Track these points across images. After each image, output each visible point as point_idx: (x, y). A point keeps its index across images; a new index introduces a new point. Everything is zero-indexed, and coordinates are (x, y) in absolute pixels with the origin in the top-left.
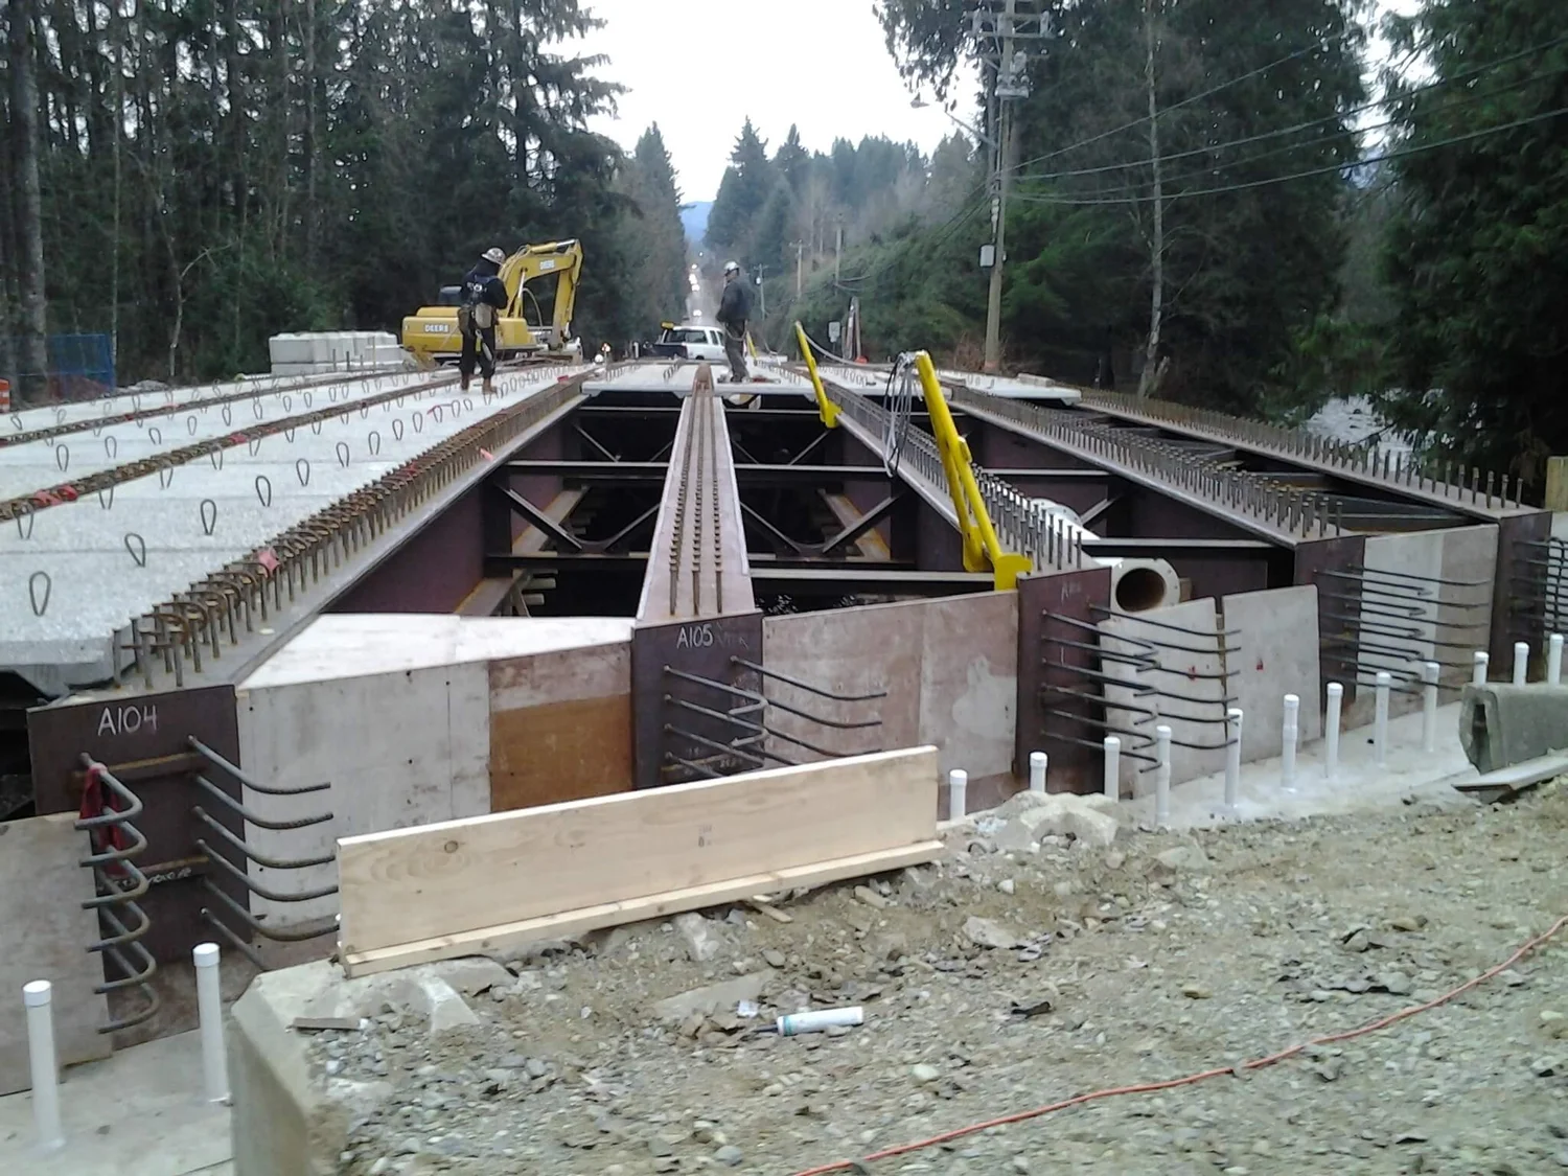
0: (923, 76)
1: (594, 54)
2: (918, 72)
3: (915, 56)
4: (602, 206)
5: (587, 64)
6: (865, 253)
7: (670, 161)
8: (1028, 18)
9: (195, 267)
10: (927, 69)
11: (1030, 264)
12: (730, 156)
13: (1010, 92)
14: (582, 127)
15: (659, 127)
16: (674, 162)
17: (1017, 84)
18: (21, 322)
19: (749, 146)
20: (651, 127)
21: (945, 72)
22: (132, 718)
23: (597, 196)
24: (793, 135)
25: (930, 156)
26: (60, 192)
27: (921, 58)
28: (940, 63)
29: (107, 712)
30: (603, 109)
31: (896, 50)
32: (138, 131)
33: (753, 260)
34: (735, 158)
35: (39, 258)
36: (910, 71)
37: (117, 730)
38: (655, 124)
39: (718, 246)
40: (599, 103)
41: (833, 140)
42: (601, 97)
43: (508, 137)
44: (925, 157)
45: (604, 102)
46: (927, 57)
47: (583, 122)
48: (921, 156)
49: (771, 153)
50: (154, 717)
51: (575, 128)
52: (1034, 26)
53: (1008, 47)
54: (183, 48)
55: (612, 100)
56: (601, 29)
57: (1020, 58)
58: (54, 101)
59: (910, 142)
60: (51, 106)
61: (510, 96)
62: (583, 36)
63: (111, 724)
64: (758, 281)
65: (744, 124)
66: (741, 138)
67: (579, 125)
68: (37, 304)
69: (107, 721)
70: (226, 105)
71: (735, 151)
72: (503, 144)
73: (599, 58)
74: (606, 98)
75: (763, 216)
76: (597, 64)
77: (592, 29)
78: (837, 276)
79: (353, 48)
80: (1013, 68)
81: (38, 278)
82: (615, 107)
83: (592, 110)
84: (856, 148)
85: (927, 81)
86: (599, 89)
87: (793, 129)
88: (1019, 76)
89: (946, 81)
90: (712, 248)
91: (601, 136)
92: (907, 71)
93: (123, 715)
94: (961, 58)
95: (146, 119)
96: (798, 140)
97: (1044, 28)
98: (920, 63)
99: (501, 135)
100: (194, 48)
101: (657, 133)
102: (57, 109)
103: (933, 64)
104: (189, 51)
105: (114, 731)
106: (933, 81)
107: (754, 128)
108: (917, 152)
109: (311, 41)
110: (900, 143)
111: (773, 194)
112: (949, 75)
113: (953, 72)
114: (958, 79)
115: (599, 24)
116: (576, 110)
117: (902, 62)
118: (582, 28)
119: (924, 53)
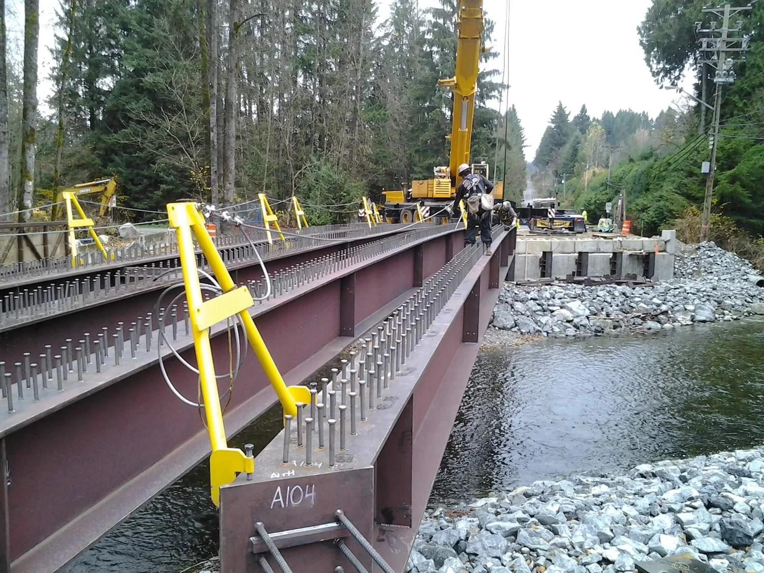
0: (666, 76)
1: (492, 69)
2: (662, 74)
3: (661, 66)
4: (491, 144)
5: (487, 75)
6: (625, 168)
7: (520, 123)
8: (735, 40)
9: (300, 173)
10: (667, 72)
11: (729, 172)
12: (550, 121)
13: (723, 80)
14: (484, 106)
15: (515, 107)
16: (522, 124)
17: (728, 75)
18: (223, 198)
19: (560, 116)
20: (511, 107)
21: (677, 73)
22: (297, 494)
23: (488, 139)
24: (584, 110)
25: (654, 120)
26: (243, 138)
27: (664, 67)
28: (674, 69)
29: (279, 489)
30: (494, 96)
31: (651, 63)
32: (279, 111)
33: (560, 171)
34: (553, 122)
35: (233, 168)
36: (658, 73)
37: (285, 504)
38: (513, 106)
39: (540, 165)
40: (493, 93)
41: (603, 112)
42: (494, 90)
43: (447, 111)
44: (652, 120)
45: (495, 93)
46: (667, 66)
47: (484, 103)
48: (649, 119)
49: (571, 119)
50: (313, 494)
51: (480, 106)
52: (738, 45)
53: (722, 55)
54: (300, 73)
55: (499, 92)
56: (496, 58)
57: (730, 61)
58: (244, 98)
59: (644, 112)
60: (242, 100)
61: (449, 91)
62: (486, 61)
63: (281, 499)
64: (563, 182)
65: (558, 105)
66: (557, 111)
67: (482, 104)
68: (230, 189)
69: (278, 497)
70: (317, 98)
71: (553, 118)
72: (444, 114)
73: (495, 72)
74: (496, 91)
75: (566, 150)
76: (492, 75)
77: (491, 58)
78: (609, 180)
79: (375, 71)
80: (725, 67)
81: (232, 177)
82: (501, 95)
83: (490, 97)
84: (615, 116)
85: (666, 79)
86: (493, 87)
87: (584, 107)
88: (728, 71)
89: (678, 78)
90: (537, 166)
91: (492, 110)
92: (655, 74)
93: (290, 492)
94: (687, 66)
95: (282, 104)
96: (586, 111)
97: (744, 45)
98: (663, 69)
99: (443, 110)
100: (305, 71)
101: (514, 110)
102: (245, 102)
103: (671, 69)
104: (303, 73)
105: (283, 506)
106: (670, 78)
107: (563, 107)
108: (647, 117)
109: (360, 65)
110: (639, 113)
111: (572, 139)
112: (680, 74)
113: (682, 73)
114: (684, 76)
115: (495, 55)
116: (482, 97)
117: (654, 70)
118: (486, 58)
119: (666, 63)
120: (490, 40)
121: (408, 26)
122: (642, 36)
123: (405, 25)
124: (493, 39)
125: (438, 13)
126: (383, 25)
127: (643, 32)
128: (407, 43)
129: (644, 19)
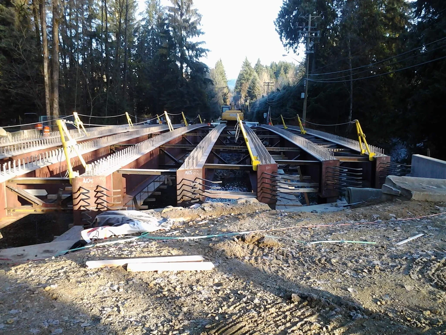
0: (290, 46)
1: (201, 41)
2: (288, 46)
3: (288, 41)
4: (203, 82)
5: (200, 44)
6: (275, 94)
8: (314, 32)
9: (96, 99)
10: (291, 45)
11: (315, 98)
12: (241, 67)
13: (309, 52)
15: (221, 59)
17: (311, 50)
19: (247, 64)
20: (219, 59)
23: (202, 79)
28: (295, 43)
30: (203, 56)
31: (282, 40)
32: (82, 62)
34: (243, 67)
35: (57, 96)
36: (286, 45)
41: (271, 62)
42: (203, 52)
43: (178, 63)
45: (203, 54)
46: (291, 42)
47: (198, 59)
49: (253, 66)
53: (309, 40)
54: (94, 40)
55: (206, 53)
56: (203, 35)
57: (312, 43)
61: (179, 52)
62: (198, 36)
66: (244, 62)
67: (197, 60)
68: (56, 108)
70: (105, 55)
72: (177, 65)
73: (203, 42)
76: (202, 44)
77: (201, 34)
78: (267, 100)
79: (138, 39)
80: (310, 46)
82: (207, 56)
83: (201, 56)
84: (277, 64)
85: (291, 48)
86: (203, 51)
87: (259, 59)
88: (311, 48)
89: (296, 48)
92: (285, 45)
94: (300, 42)
95: (84, 58)
96: (260, 62)
97: (318, 35)
98: (289, 43)
99: (176, 63)
100: (97, 40)
101: (221, 61)
103: (293, 43)
106: (293, 48)
107: (248, 59)
111: (252, 77)
112: (297, 46)
113: (298, 45)
114: (299, 47)
115: (203, 33)
116: (196, 56)
117: (284, 43)
118: (198, 34)
119: (290, 40)
120: (200, 25)
121: (155, 14)
122: (276, 26)
123: (154, 14)
124: (201, 25)
125: (171, 9)
126: (141, 14)
127: (276, 24)
128: (156, 24)
129: (277, 17)
